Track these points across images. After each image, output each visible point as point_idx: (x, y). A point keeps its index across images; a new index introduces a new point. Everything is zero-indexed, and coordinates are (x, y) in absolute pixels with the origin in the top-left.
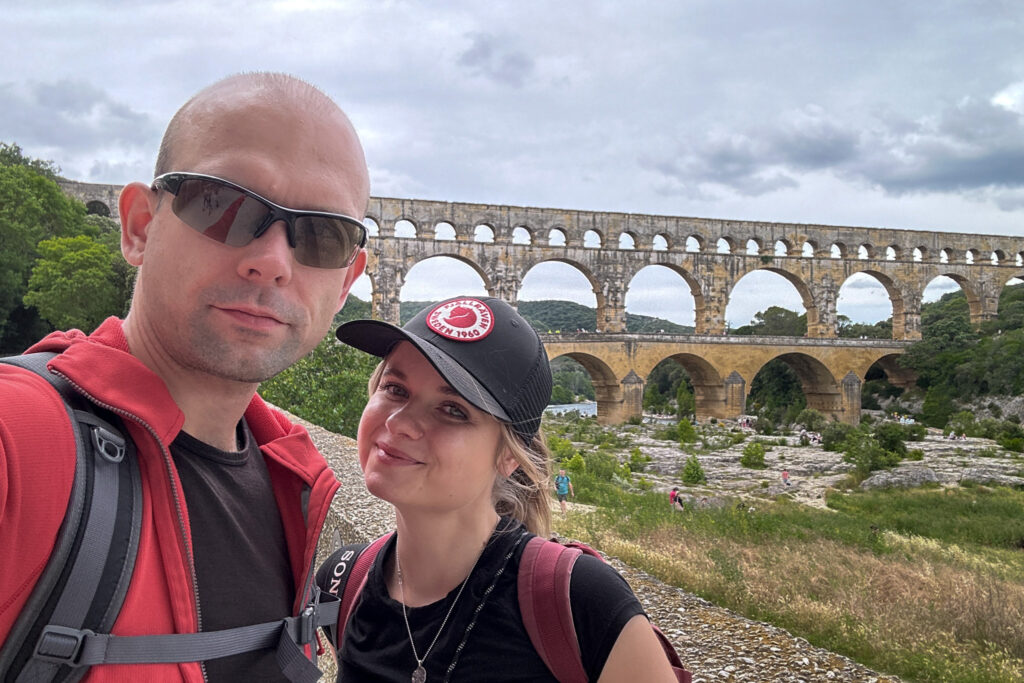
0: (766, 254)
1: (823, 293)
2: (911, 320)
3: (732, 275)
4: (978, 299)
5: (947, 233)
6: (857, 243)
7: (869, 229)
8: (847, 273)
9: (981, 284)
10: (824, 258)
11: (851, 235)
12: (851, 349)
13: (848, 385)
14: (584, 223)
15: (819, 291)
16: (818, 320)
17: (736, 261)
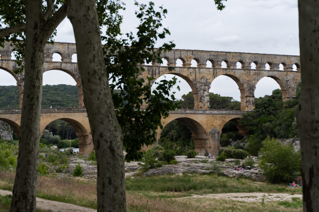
0: (171, 66)
1: (202, 86)
2: (249, 100)
4: (285, 89)
5: (269, 55)
6: (220, 60)
7: (227, 52)
8: (215, 76)
9: (287, 81)
10: (202, 68)
11: (217, 56)
12: (215, 115)
13: (213, 134)
14: (72, 50)
15: (200, 85)
16: (199, 101)
17: (154, 69)
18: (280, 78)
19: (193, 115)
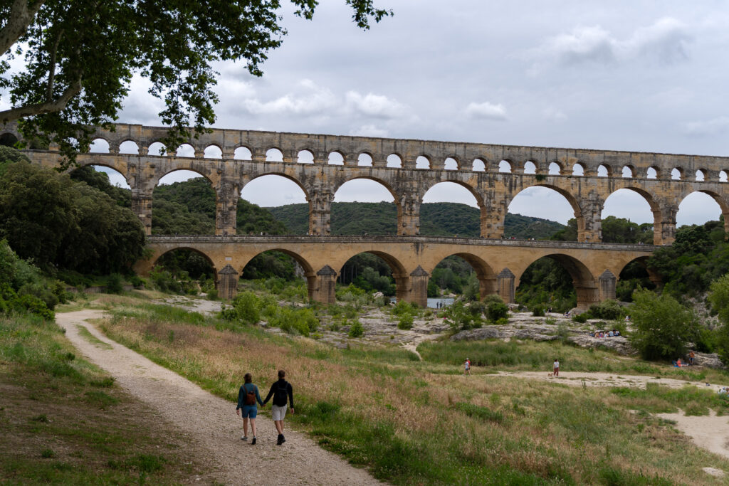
0: (541, 173)
1: (589, 205)
2: (668, 229)
3: (511, 190)
5: (702, 156)
6: (620, 164)
7: (631, 153)
8: (611, 189)
10: (591, 177)
11: (616, 158)
12: (608, 252)
13: (604, 280)
14: (387, 148)
15: (586, 204)
16: (585, 228)
17: (514, 179)
18: (720, 194)
19: (573, 250)
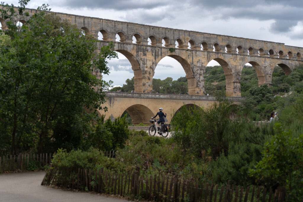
0: (171, 47)
1: (198, 70)
2: (236, 86)
3: (155, 59)
4: (264, 75)
6: (212, 42)
7: (218, 35)
8: (209, 59)
9: (265, 67)
10: (198, 51)
11: (210, 38)
15: (196, 69)
16: (195, 86)
17: (157, 50)
18: (260, 64)
19: (198, 101)
